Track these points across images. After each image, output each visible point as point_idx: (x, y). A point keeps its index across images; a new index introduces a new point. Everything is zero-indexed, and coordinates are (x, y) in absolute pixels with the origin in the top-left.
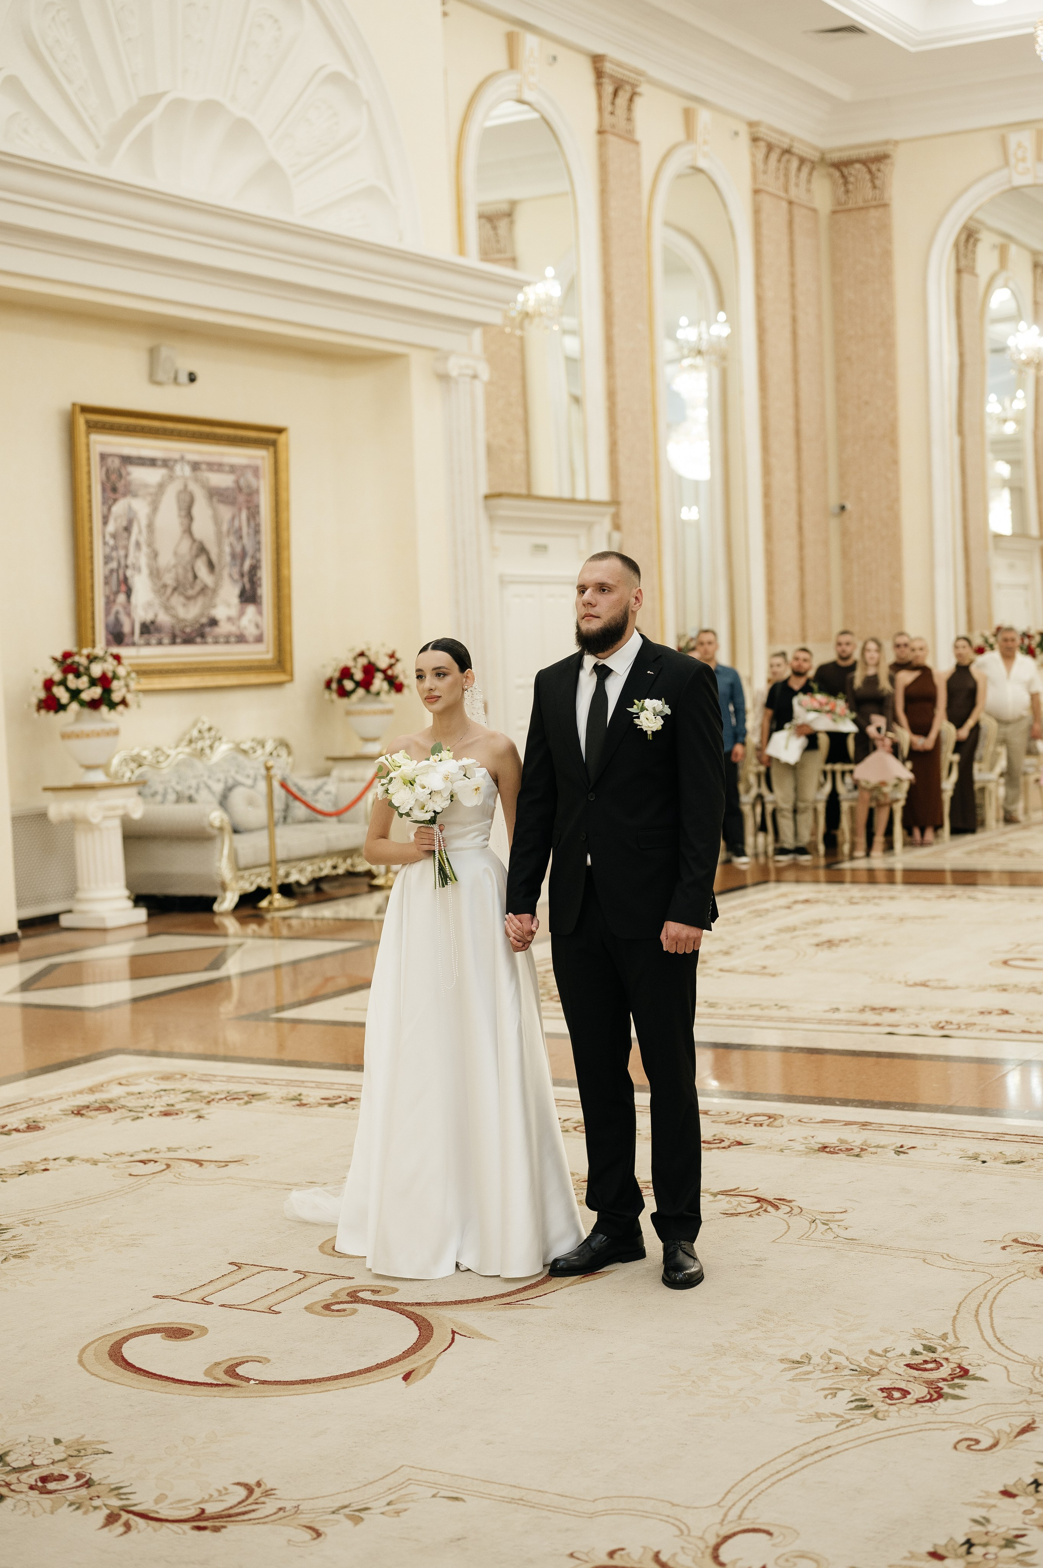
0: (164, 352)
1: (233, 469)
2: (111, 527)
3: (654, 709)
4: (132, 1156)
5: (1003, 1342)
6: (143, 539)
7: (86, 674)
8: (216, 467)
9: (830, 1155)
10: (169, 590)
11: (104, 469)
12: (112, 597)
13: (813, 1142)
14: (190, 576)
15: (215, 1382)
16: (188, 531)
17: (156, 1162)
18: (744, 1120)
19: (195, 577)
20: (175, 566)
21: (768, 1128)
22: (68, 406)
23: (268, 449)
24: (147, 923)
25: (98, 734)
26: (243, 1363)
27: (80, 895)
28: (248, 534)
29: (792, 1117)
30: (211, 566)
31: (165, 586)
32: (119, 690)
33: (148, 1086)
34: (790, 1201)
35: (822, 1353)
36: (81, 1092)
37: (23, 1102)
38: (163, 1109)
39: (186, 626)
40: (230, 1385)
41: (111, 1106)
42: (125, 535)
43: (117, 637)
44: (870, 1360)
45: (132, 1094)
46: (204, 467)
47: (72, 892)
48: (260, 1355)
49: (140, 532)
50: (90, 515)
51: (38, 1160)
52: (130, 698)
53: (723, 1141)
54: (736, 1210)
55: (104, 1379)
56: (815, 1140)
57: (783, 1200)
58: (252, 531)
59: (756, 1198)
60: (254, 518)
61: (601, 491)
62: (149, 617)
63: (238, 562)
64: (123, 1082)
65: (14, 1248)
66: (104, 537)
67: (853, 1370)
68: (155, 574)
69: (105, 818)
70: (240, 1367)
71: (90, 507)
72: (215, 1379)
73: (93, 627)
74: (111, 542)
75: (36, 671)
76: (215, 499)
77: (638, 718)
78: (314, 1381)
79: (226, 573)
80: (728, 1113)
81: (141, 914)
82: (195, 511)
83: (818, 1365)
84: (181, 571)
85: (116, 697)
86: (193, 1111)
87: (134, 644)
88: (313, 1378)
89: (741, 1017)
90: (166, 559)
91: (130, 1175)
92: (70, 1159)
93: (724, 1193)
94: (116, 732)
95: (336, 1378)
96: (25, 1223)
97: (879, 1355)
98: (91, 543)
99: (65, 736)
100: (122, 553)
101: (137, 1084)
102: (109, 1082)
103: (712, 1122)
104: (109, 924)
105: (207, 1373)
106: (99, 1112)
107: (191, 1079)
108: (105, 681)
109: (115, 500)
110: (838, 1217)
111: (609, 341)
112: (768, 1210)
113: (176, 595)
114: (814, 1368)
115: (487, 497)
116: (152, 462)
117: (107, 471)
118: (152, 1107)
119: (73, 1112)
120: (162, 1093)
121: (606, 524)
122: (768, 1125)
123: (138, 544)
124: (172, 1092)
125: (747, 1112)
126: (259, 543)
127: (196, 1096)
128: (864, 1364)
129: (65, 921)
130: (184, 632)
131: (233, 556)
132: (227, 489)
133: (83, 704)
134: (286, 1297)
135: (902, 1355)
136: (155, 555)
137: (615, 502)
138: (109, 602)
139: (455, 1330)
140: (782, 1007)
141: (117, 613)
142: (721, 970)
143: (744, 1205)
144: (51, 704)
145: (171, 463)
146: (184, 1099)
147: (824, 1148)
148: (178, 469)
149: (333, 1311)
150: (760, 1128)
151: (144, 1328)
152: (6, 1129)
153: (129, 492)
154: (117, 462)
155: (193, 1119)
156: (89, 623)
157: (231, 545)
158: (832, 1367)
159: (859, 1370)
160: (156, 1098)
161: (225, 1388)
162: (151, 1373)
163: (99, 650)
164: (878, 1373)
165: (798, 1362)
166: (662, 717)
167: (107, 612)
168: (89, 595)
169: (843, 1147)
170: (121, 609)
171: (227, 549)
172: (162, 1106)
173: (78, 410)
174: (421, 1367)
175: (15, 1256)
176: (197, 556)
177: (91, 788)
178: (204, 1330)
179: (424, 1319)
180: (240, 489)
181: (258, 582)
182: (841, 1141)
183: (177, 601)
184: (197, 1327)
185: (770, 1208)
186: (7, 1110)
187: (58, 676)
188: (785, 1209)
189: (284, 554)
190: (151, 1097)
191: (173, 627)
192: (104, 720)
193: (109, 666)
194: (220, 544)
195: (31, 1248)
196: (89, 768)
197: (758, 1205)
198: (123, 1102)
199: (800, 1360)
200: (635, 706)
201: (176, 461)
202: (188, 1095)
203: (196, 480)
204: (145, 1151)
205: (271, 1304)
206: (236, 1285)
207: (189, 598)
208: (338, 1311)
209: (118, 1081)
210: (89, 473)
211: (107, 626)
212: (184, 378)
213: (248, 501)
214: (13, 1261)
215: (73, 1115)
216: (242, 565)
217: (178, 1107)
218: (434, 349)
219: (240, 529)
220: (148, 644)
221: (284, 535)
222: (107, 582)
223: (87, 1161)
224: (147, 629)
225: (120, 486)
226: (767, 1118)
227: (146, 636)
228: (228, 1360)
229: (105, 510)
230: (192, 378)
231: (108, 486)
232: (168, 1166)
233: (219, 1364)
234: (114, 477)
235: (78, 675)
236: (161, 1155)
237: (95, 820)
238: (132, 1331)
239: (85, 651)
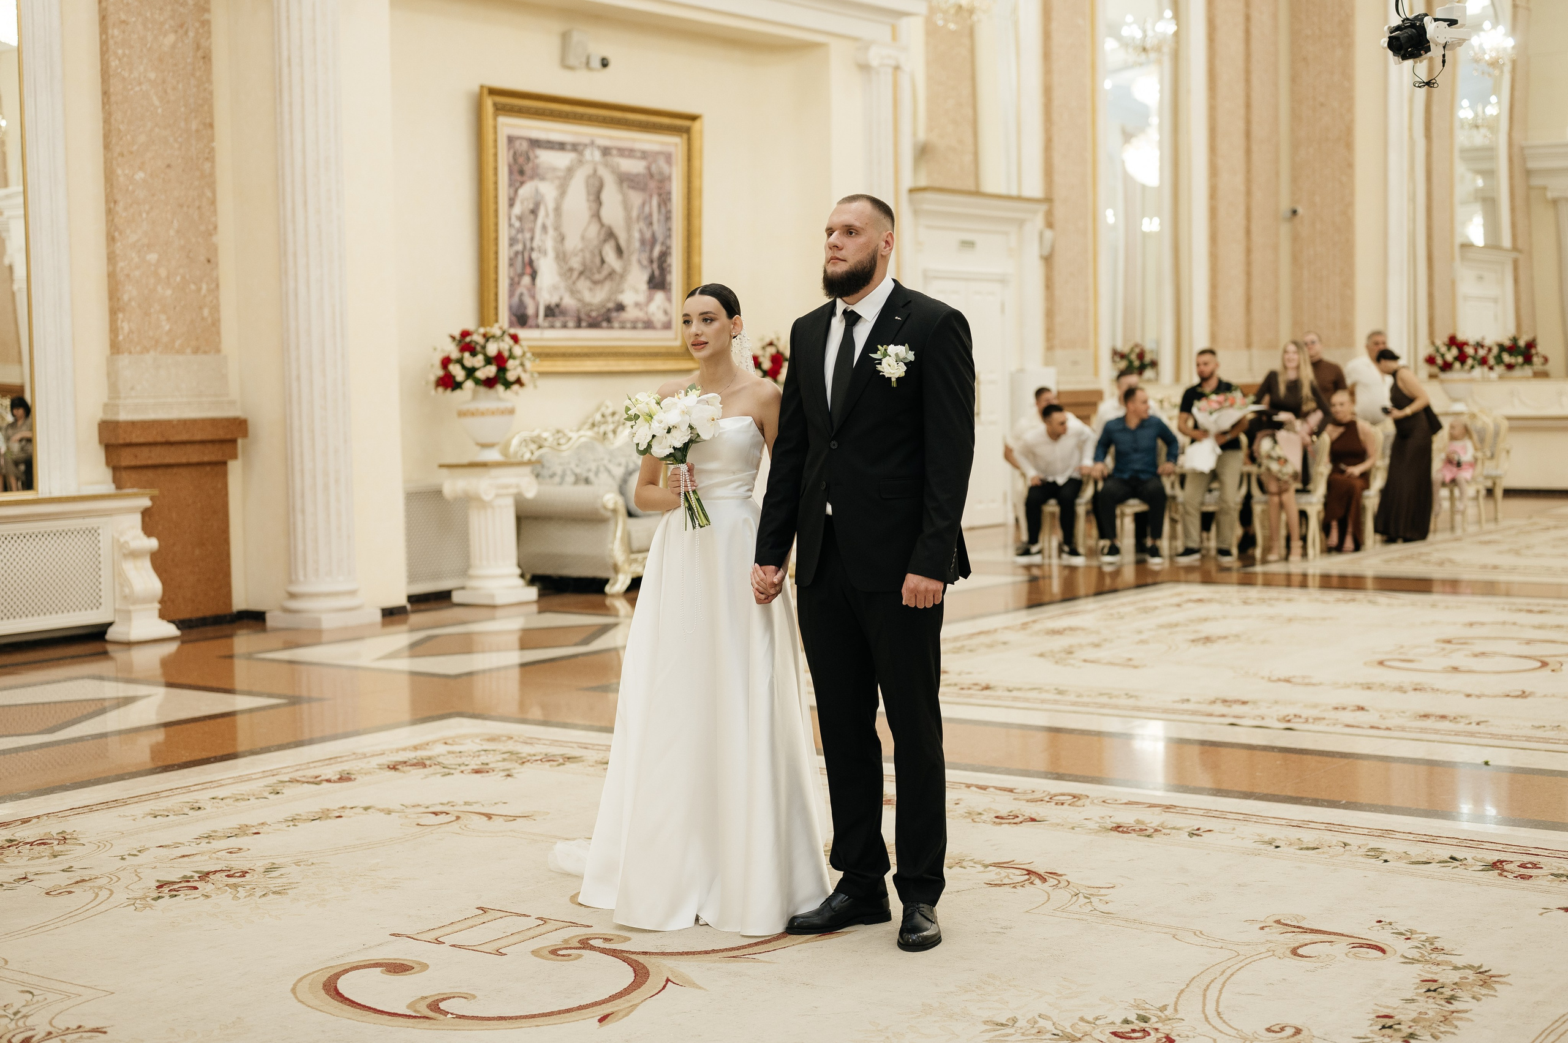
0: (576, 37)
1: (644, 155)
2: (517, 210)
3: (897, 355)
4: (427, 807)
5: (1222, 1016)
6: (550, 223)
7: (481, 353)
8: (627, 153)
9: (1121, 834)
10: (575, 274)
11: (511, 152)
12: (516, 279)
13: (1108, 822)
14: (598, 260)
15: (414, 1014)
16: (597, 216)
17: (447, 814)
18: (1047, 799)
19: (603, 262)
20: (582, 250)
21: (1069, 807)
22: (477, 89)
23: (681, 136)
24: (538, 602)
25: (493, 413)
26: (449, 998)
27: (472, 572)
28: (659, 220)
29: (1097, 798)
30: (619, 251)
31: (571, 270)
32: (515, 369)
33: (470, 746)
34: (1061, 875)
35: (1031, 1017)
36: (404, 749)
37: (346, 756)
38: (476, 767)
39: (591, 310)
40: (427, 1018)
41: (428, 762)
42: (532, 217)
43: (521, 319)
44: (1077, 1026)
45: (453, 753)
46: (614, 152)
47: (465, 571)
48: (469, 992)
49: (547, 215)
50: (496, 197)
51: (336, 808)
52: (525, 378)
53: (1018, 817)
54: (1001, 881)
55: (309, 1006)
56: (1112, 819)
57: (1055, 873)
58: (662, 218)
59: (1027, 870)
60: (665, 204)
61: (1034, 188)
62: (554, 300)
63: (648, 248)
64: (450, 741)
65: (277, 885)
66: (510, 219)
67: (1054, 1035)
68: (561, 257)
69: (498, 496)
70: (444, 1002)
71: (496, 189)
72: (415, 1011)
73: (496, 308)
74: (517, 224)
75: (435, 349)
76: (625, 185)
77: (880, 364)
78: (511, 1018)
79: (634, 258)
80: (1033, 792)
81: (533, 593)
82: (604, 196)
83: (1021, 1028)
84: (588, 255)
85: (511, 376)
86: (504, 770)
87: (537, 326)
88: (511, 1015)
89: (1086, 705)
90: (573, 243)
91: (418, 824)
92: (366, 809)
93: (997, 865)
94: (511, 412)
95: (533, 1016)
96: (297, 864)
97: (1088, 1022)
98: (496, 224)
99: (462, 414)
100: (528, 235)
101: (461, 744)
102: (435, 742)
103: (1014, 799)
104: (499, 601)
105: (409, 1007)
106: (414, 767)
107: (516, 741)
108: (500, 361)
109: (522, 183)
110: (1103, 891)
111: (1047, 36)
112: (1034, 882)
113: (582, 278)
114: (1016, 1031)
115: (912, 191)
116: (561, 146)
117: (515, 154)
118: (467, 765)
119: (388, 767)
120: (483, 753)
121: (1039, 221)
122: (1069, 805)
123: (544, 228)
124: (492, 752)
125: (1053, 792)
126: (670, 229)
127: (514, 757)
128: (1069, 1030)
129: (456, 597)
130: (589, 316)
131: (643, 242)
132: (637, 175)
133: (478, 382)
134: (518, 941)
135: (1113, 1023)
136: (562, 238)
137: (1048, 200)
138: (514, 284)
139: (670, 978)
140: (1131, 697)
141: (521, 295)
142: (1085, 661)
143: (1011, 876)
144: (448, 382)
145: (581, 148)
146: (500, 759)
147: (1117, 828)
148: (588, 153)
149: (558, 955)
150: (1061, 807)
151: (368, 963)
152: (319, 779)
153: (536, 175)
154: (525, 145)
155: (502, 777)
156: (492, 305)
157: (641, 231)
158: (1035, 1031)
159: (1061, 1034)
160: (474, 757)
161: (422, 1020)
162: (357, 1004)
163: (495, 330)
164: (1080, 1039)
165: (1002, 1025)
166: (905, 364)
167: (511, 294)
168: (492, 276)
169: (1137, 828)
170: (525, 292)
171: (637, 235)
172: (476, 765)
173: (485, 92)
174: (621, 1010)
175: (274, 893)
176: (605, 241)
177: (484, 465)
178: (424, 967)
179: (644, 967)
180: (651, 176)
181: (668, 269)
182: (1138, 822)
183: (583, 285)
184: (419, 963)
185: (1037, 881)
186: (327, 762)
187: (455, 354)
188: (1052, 881)
189: (695, 242)
190: (470, 756)
191: (578, 311)
192: (499, 399)
193: (506, 345)
194: (629, 229)
195: (293, 886)
196: (485, 446)
197: (1027, 877)
198: (440, 760)
199: (1005, 1022)
200: (879, 352)
201: (586, 145)
202: (505, 756)
203: (606, 165)
204: (442, 804)
205: (500, 946)
206: (475, 928)
207: (595, 283)
208: (563, 955)
209: (444, 741)
210: (496, 155)
211: (510, 308)
212: (596, 63)
213: (660, 188)
214: (271, 896)
215: (388, 769)
216: (651, 251)
217: (491, 766)
218: (855, 39)
219: (651, 215)
220: (552, 327)
221: (695, 222)
222: (511, 265)
223: (382, 810)
224: (551, 312)
225: (528, 168)
226: (1071, 797)
227: (550, 319)
228: (436, 995)
229: (512, 191)
230: (605, 63)
231: (516, 168)
232: (458, 818)
233: (426, 998)
234: (521, 160)
235: (474, 353)
236: (456, 808)
237: (486, 498)
238: (355, 965)
239: (482, 330)
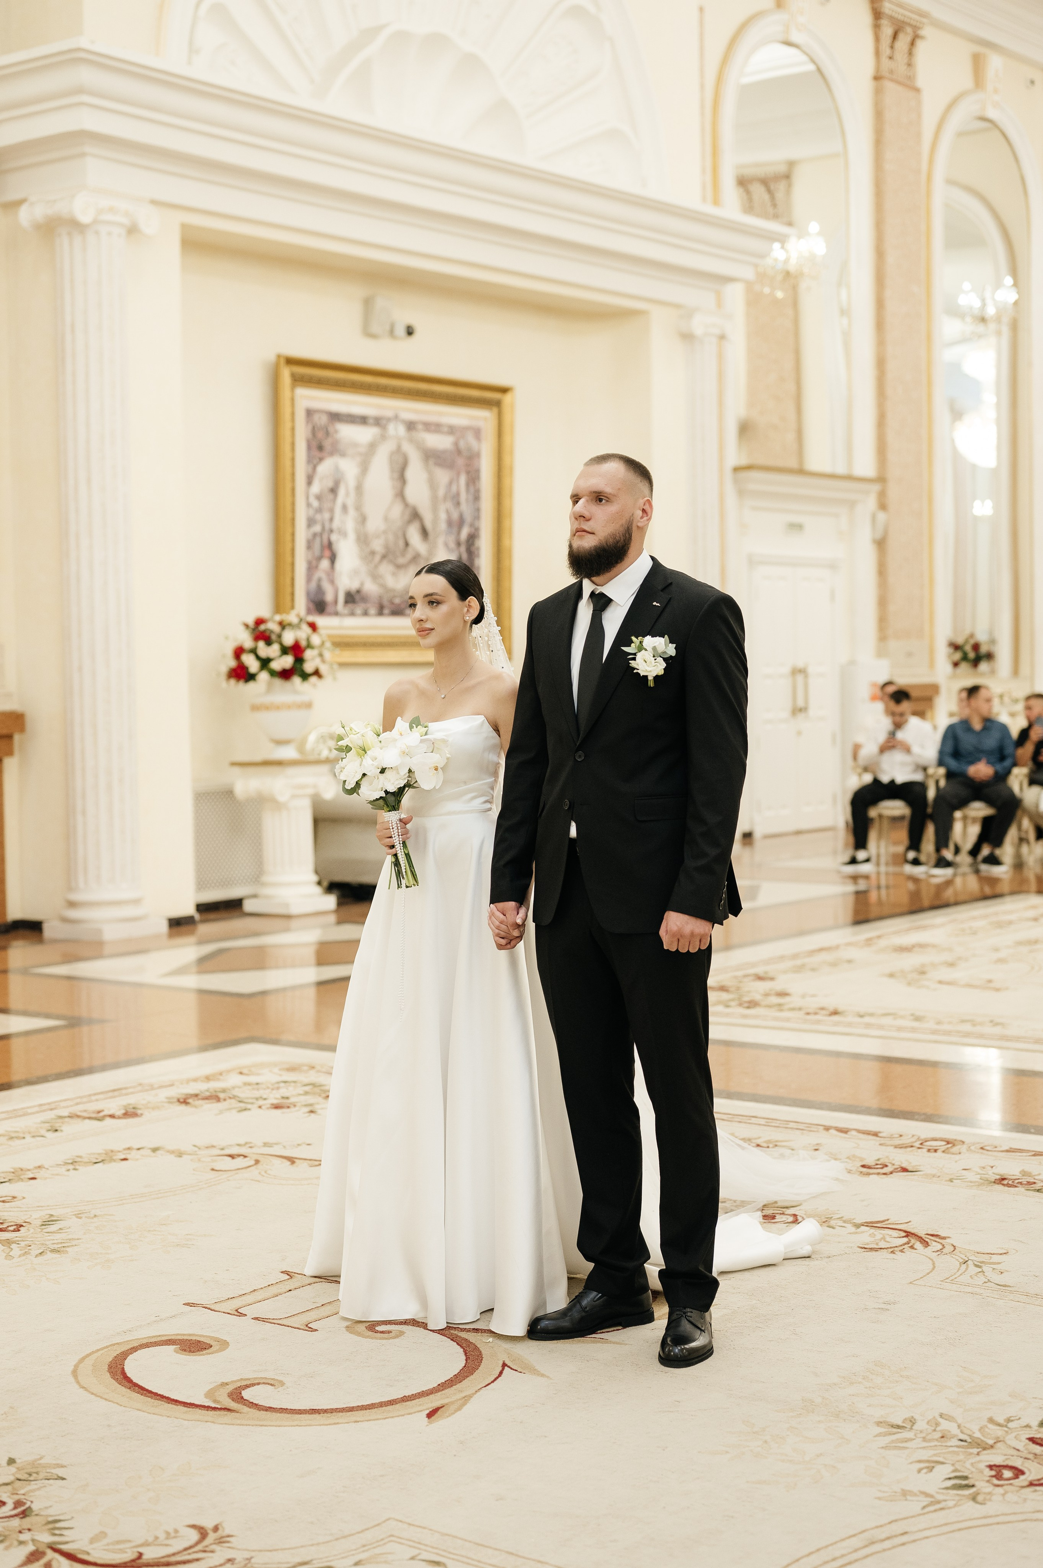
0: (380, 303)
1: (452, 430)
2: (316, 488)
3: (654, 648)
4: (222, 1149)
6: (350, 502)
7: (277, 642)
8: (433, 428)
9: (1006, 1188)
10: (377, 558)
11: (310, 427)
12: (314, 563)
13: (990, 1173)
14: (401, 543)
15: (213, 1405)
16: (401, 495)
17: (245, 1157)
18: (917, 1144)
19: (407, 544)
20: (385, 532)
21: (944, 1154)
22: (272, 358)
23: (491, 409)
24: (336, 911)
25: (289, 707)
26: (253, 1385)
27: (265, 879)
28: (467, 500)
29: (974, 1144)
30: (425, 533)
31: (373, 553)
32: (313, 659)
33: (269, 1077)
34: (944, 1238)
35: (930, 1418)
36: (195, 1080)
37: (130, 1087)
38: (275, 1102)
39: (395, 597)
40: (229, 1410)
41: (222, 1096)
42: (331, 496)
43: (319, 606)
44: (987, 1430)
45: (249, 1084)
46: (420, 427)
47: (257, 876)
48: (276, 1378)
49: (347, 494)
50: (293, 474)
51: (120, 1149)
52: (323, 669)
53: (886, 1166)
54: (877, 1244)
55: (93, 1394)
56: (994, 1170)
57: (937, 1236)
58: (471, 497)
59: (905, 1232)
60: (474, 483)
61: (865, 466)
62: (354, 586)
63: (455, 530)
64: (245, 1071)
65: (56, 1242)
66: (307, 498)
67: (961, 1440)
68: (363, 539)
69: (294, 797)
70: (248, 1390)
71: (293, 466)
72: (215, 1401)
73: (293, 594)
74: (315, 504)
75: (227, 638)
76: (431, 462)
77: (635, 659)
78: (325, 1411)
79: (440, 541)
80: (901, 1136)
81: (330, 901)
82: (409, 474)
83: (921, 1432)
84: (391, 537)
85: (308, 667)
86: (306, 1105)
87: (336, 614)
88: (325, 1408)
89: (948, 1033)
90: (375, 524)
91: (213, 1170)
92: (155, 1150)
93: (870, 1225)
94: (309, 705)
95: (351, 1409)
96: (78, 1216)
97: (999, 1425)
98: (293, 504)
99: (255, 708)
100: (327, 516)
101: (258, 1074)
102: (229, 1071)
103: (880, 1144)
105: (209, 1394)
106: (207, 1101)
107: (318, 1071)
108: (297, 650)
109: (321, 459)
110: (995, 1258)
111: (880, 304)
112: (915, 1247)
113: (385, 563)
114: (915, 1435)
115: (736, 469)
116: (363, 420)
117: (314, 428)
118: (265, 1099)
119: (179, 1101)
120: (282, 1085)
121: (871, 502)
122: (943, 1152)
123: (345, 508)
124: (293, 1084)
125: (923, 1136)
126: (478, 510)
127: (317, 1090)
128: (978, 1435)
129: (248, 906)
130: (393, 603)
131: (450, 523)
132: (444, 452)
133: (273, 673)
134: (329, 1313)
135: (1028, 1426)
136: (363, 519)
137: (881, 479)
138: (312, 568)
139: (507, 1362)
140: (997, 1024)
141: (320, 580)
142: (940, 982)
143: (888, 1239)
144: (241, 674)
145: (384, 422)
146: (302, 1092)
147: (1001, 1181)
148: (391, 428)
149: (377, 1332)
150: (933, 1154)
151: (159, 1339)
152: (101, 1114)
153: (336, 450)
154: (323, 420)
155: (304, 1113)
156: (288, 590)
157: (448, 512)
158: (938, 1435)
159: (969, 1440)
160: (273, 1089)
161: (222, 1412)
162: (147, 1390)
163: (292, 618)
164: (992, 1447)
165: (898, 1427)
166: (665, 659)
167: (309, 579)
168: (289, 559)
169: (1024, 1181)
170: (323, 576)
171: (443, 516)
172: (276, 1099)
173: (282, 361)
174: (452, 1403)
175: (53, 1251)
176: (410, 522)
177: (279, 763)
178: (224, 1344)
179: (476, 1348)
180: (459, 452)
181: (476, 553)
182: (1024, 1173)
183: (386, 569)
184: (218, 1340)
185: (918, 1245)
186: (110, 1094)
187: (248, 643)
188: (935, 1246)
189: (506, 523)
190: (268, 1088)
191: (380, 597)
192: (296, 692)
193: (303, 634)
194: (435, 509)
195: (74, 1243)
196: (280, 742)
197: (905, 1240)
198: (236, 1092)
199: (901, 1424)
200: (632, 645)
201: (389, 420)
202: (307, 1088)
203: (411, 440)
204: (239, 1145)
205: (310, 1319)
206: (280, 1297)
207: (399, 567)
208: (382, 1332)
209: (239, 1071)
210: (293, 429)
211: (308, 594)
212: (401, 331)
213: (468, 465)
214: (49, 1255)
215: (178, 1103)
216: (459, 533)
217: (292, 1100)
218: (677, 306)
219: (458, 494)
220: (352, 614)
221: (506, 502)
222: (309, 546)
223: (172, 1152)
224: (351, 598)
225: (327, 444)
226: (944, 1143)
227: (350, 606)
228: (238, 1381)
229: (310, 470)
230: (410, 332)
231: (314, 444)
232: (257, 1162)
233: (227, 1384)
234: (320, 435)
235: (268, 642)
236: (254, 1150)
237: (282, 798)
238: (145, 1341)
239: (278, 618)
